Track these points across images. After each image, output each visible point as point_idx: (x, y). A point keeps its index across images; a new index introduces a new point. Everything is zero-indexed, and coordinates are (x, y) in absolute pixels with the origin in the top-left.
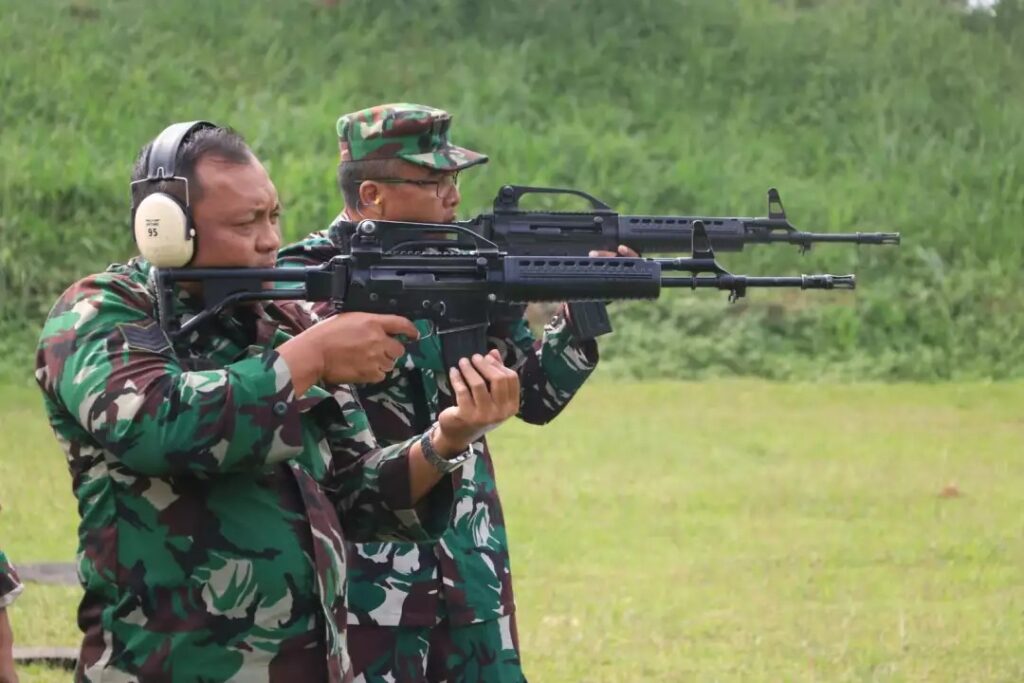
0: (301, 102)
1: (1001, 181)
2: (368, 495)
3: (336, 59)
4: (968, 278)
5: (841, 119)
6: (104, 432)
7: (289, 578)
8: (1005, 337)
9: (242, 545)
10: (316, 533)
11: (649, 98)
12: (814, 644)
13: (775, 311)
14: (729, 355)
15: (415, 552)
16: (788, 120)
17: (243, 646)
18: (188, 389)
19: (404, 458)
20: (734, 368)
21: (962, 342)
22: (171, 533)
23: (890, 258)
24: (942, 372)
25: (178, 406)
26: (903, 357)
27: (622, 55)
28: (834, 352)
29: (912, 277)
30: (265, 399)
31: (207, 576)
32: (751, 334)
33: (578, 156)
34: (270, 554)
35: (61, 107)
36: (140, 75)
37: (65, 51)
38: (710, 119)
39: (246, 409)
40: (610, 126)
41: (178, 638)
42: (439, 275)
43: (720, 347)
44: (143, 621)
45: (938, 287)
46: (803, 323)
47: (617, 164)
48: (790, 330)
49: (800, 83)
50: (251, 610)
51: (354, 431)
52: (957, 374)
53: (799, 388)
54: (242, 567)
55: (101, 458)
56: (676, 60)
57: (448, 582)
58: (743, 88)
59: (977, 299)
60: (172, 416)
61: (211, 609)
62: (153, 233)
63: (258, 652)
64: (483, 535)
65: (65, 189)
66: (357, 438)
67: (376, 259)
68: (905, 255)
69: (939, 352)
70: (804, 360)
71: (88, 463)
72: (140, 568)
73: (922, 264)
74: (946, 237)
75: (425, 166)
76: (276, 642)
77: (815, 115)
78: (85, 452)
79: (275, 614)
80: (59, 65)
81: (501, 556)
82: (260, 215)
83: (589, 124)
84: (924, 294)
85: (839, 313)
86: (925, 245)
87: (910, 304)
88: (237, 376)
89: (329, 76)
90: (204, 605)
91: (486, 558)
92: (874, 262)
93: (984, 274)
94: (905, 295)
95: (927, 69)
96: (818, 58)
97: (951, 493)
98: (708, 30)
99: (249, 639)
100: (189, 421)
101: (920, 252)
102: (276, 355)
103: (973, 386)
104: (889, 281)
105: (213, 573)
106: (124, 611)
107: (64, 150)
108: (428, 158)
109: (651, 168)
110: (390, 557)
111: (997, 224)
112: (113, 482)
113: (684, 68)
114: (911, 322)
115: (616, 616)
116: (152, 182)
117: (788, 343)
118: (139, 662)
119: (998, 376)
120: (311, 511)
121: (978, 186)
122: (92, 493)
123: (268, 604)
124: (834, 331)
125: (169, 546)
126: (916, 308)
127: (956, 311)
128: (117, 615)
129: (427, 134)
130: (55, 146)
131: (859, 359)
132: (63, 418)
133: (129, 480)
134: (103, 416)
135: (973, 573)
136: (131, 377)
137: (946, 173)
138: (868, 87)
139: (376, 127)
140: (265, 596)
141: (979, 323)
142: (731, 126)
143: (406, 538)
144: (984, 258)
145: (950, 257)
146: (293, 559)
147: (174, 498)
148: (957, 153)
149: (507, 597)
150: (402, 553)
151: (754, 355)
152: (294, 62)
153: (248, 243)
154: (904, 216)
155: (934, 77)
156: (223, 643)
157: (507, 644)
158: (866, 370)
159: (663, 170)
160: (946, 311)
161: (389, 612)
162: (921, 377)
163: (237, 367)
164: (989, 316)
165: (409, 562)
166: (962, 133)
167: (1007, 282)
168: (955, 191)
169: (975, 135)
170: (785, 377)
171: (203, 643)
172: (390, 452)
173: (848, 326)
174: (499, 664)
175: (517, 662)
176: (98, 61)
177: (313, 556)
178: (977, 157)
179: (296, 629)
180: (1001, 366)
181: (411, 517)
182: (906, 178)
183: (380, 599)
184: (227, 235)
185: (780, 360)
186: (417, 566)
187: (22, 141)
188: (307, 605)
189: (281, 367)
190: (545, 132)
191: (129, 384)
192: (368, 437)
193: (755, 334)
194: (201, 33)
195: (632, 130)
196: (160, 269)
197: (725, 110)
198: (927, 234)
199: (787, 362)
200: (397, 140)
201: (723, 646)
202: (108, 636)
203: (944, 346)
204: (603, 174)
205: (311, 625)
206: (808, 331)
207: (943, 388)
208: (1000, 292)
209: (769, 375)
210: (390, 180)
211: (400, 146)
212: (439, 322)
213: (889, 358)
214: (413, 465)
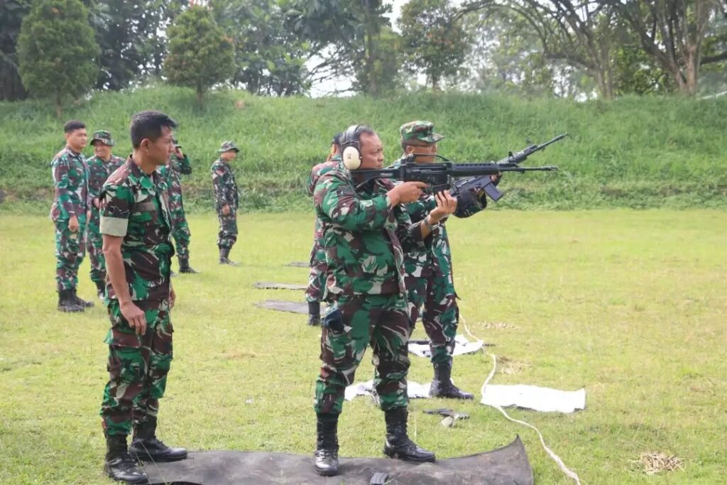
0: (382, 130)
1: (588, 151)
2: (409, 238)
3: (392, 117)
4: (579, 180)
5: (541, 133)
6: (336, 218)
7: (386, 261)
8: (590, 197)
9: (373, 252)
10: (395, 247)
11: (484, 127)
12: (536, 285)
13: (523, 190)
14: (508, 203)
15: (425, 256)
16: (526, 134)
17: (373, 281)
18: (362, 206)
19: (419, 226)
20: (510, 207)
21: (577, 199)
22: (352, 249)
23: (556, 174)
24: (571, 208)
25: (360, 211)
26: (560, 204)
27: (477, 115)
28: (539, 202)
29: (563, 180)
30: (384, 209)
31: (363, 261)
32: (515, 197)
33: (463, 145)
34: (381, 254)
35: (313, 134)
36: (336, 123)
37: (315, 117)
38: (503, 134)
39: (379, 212)
40: (473, 136)
41: (355, 279)
42: (432, 169)
43: (506, 201)
44: (345, 274)
45: (570, 183)
46: (530, 194)
47: (475, 147)
48: (527, 196)
49: (529, 123)
50: (376, 271)
51: (405, 220)
52: (576, 208)
53: (529, 212)
54: (373, 258)
55: (331, 226)
56: (492, 117)
57: (435, 264)
58: (512, 124)
59: (582, 186)
60: (358, 213)
61: (364, 270)
62: (350, 158)
63: (378, 283)
64: (444, 251)
65: (315, 156)
66: (407, 222)
67: (414, 165)
68: (561, 173)
69: (571, 202)
70: (531, 204)
71: (328, 227)
72: (343, 259)
73: (566, 176)
74: (572, 168)
75: (425, 141)
76: (383, 279)
77: (533, 132)
78: (327, 224)
79: (383, 271)
80: (313, 121)
81: (449, 257)
82: (379, 150)
83: (466, 135)
84: (566, 185)
85: (541, 191)
86: (566, 170)
87: (562, 188)
88: (376, 202)
89: (390, 123)
90: (362, 270)
91: (445, 257)
92: (551, 176)
93: (583, 179)
94: (560, 185)
95: (567, 119)
96: (534, 116)
97: (575, 242)
98: (502, 108)
99: (375, 279)
100: (363, 215)
101: (565, 172)
102: (386, 196)
103: (580, 212)
104: (555, 181)
105: (365, 260)
106: (339, 271)
107: (314, 145)
108: (426, 139)
109: (485, 148)
110: (418, 257)
111: (588, 164)
112: (335, 233)
113: (495, 119)
114: (562, 193)
115: (477, 278)
116: (348, 143)
117: (526, 200)
118: (344, 285)
119: (587, 209)
120: (393, 241)
121: (581, 153)
122: (328, 236)
123: (381, 269)
124: (539, 196)
125: (351, 252)
126: (564, 189)
127: (575, 190)
128: (337, 272)
129: (425, 131)
130: (312, 144)
131: (547, 204)
132: (322, 214)
133: (340, 233)
134: (337, 214)
135: (581, 264)
136: (346, 202)
137: (572, 149)
138: (549, 125)
139: (411, 130)
140: (380, 267)
141: (582, 194)
142: (509, 135)
143: (422, 251)
144: (584, 174)
145: (574, 174)
146: (388, 255)
147: (352, 238)
148: (575, 144)
149: (451, 269)
150: (422, 256)
151: (516, 203)
152: (380, 119)
153: (376, 158)
154: (560, 162)
155: (569, 121)
156: (368, 280)
157: (450, 282)
158: (549, 207)
159: (489, 148)
160: (572, 189)
161: (417, 273)
162: (566, 209)
163: (376, 199)
164: (585, 191)
165: (423, 259)
166: (577, 138)
167: (591, 181)
168: (575, 155)
169: (581, 138)
170: (525, 209)
171: (362, 280)
172: (415, 225)
173: (544, 195)
174: (448, 287)
175: (453, 287)
176: (324, 120)
177: (394, 254)
178: (581, 145)
179: (389, 275)
180: (588, 206)
181: (422, 244)
182: (560, 151)
183: (415, 269)
184: (370, 156)
185: (523, 204)
186: (426, 260)
187: (303, 143)
188: (392, 268)
189: (388, 199)
190: (454, 138)
191: (344, 204)
192: (409, 221)
193: (516, 197)
194: (354, 111)
195: (479, 137)
196: (350, 170)
197: (507, 131)
198: (566, 167)
199: (526, 205)
200: (416, 134)
201: (509, 286)
202: (335, 278)
203: (572, 200)
204: (471, 150)
205: (393, 274)
206: (532, 196)
207: (572, 212)
208: (588, 184)
209: (520, 209)
210: (415, 146)
211: (417, 136)
212: (433, 184)
213: (556, 204)
214: (422, 228)
